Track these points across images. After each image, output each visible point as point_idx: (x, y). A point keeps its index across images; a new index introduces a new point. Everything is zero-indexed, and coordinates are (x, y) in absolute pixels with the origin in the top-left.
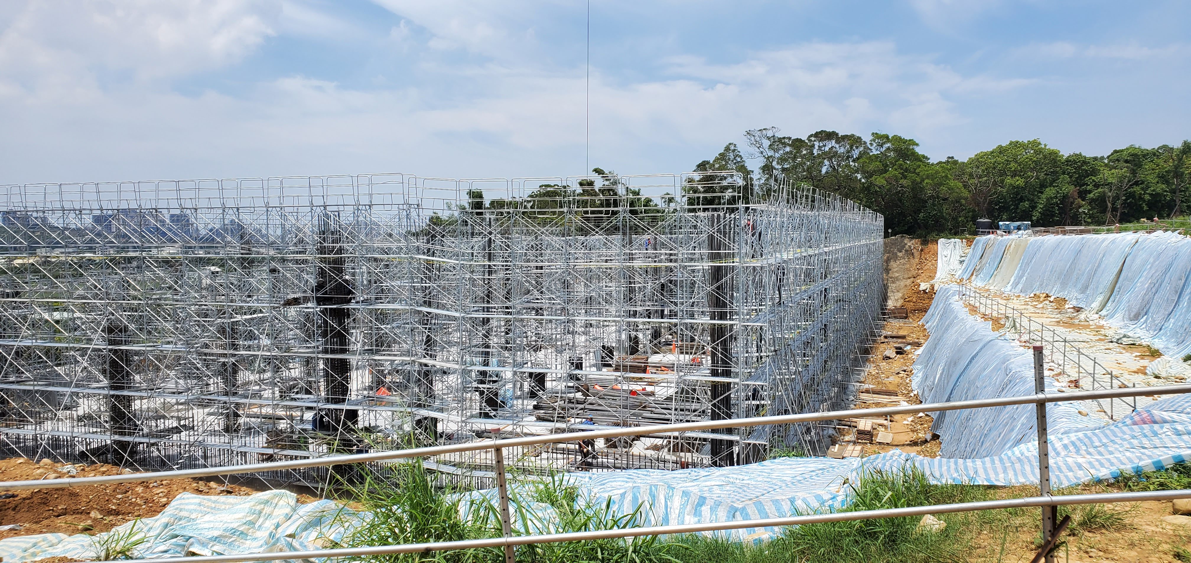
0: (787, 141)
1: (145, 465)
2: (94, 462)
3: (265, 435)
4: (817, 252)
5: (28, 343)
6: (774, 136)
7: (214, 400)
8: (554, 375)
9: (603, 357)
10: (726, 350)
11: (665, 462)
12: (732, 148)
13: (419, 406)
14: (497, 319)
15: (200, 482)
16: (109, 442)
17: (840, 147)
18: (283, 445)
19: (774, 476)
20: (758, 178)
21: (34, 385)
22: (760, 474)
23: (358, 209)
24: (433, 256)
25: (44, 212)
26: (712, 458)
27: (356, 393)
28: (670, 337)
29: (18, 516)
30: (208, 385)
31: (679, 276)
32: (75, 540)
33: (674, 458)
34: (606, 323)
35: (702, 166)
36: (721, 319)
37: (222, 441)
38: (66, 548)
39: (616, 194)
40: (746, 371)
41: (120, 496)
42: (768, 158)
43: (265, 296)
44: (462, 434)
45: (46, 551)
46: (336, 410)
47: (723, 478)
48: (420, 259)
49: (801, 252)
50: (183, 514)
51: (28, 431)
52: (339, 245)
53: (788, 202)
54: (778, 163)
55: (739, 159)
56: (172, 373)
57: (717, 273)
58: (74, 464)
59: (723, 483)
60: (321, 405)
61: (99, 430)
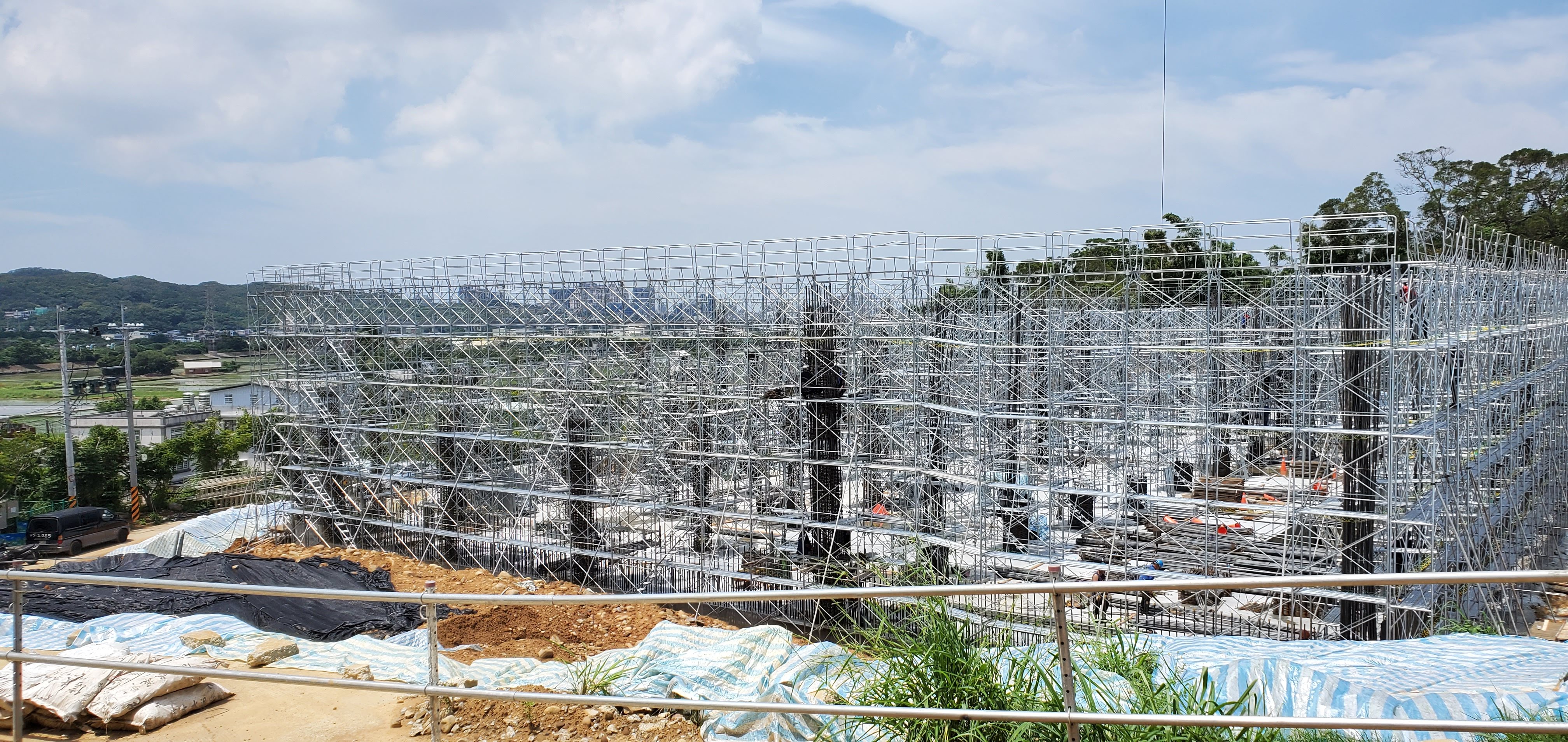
0: (1464, 166)
1: (607, 586)
2: (552, 579)
3: (741, 557)
4: (1515, 330)
5: (486, 437)
6: (1443, 160)
7: (682, 511)
8: (1105, 499)
9: (1176, 478)
10: (1367, 474)
11: (1269, 628)
12: (1376, 179)
13: (926, 530)
14: (1027, 421)
15: (668, 610)
16: (568, 556)
17: (1554, 172)
18: (761, 571)
19: (1447, 658)
20: (1417, 223)
21: (492, 486)
22: (1424, 654)
23: (854, 279)
24: (944, 337)
25: (504, 287)
26: (1341, 627)
27: (848, 510)
28: (1277, 452)
29: (477, 636)
30: (676, 492)
31: (1294, 365)
32: (549, 667)
33: (1285, 625)
34: (1183, 431)
35: (1327, 208)
36: (1360, 427)
37: (692, 561)
38: (541, 675)
39: (1197, 249)
40: (1398, 504)
41: (581, 621)
42: (1434, 193)
43: (742, 387)
44: (981, 571)
45: (519, 677)
46: (825, 530)
47: (1364, 657)
48: (928, 341)
49: (1490, 331)
50: (664, 647)
51: (486, 538)
52: (829, 324)
53: (1469, 257)
54: (1450, 200)
55: (1386, 196)
56: (637, 478)
57: (1355, 362)
58: (533, 579)
59: (1364, 664)
60: (807, 523)
61: (558, 541)
